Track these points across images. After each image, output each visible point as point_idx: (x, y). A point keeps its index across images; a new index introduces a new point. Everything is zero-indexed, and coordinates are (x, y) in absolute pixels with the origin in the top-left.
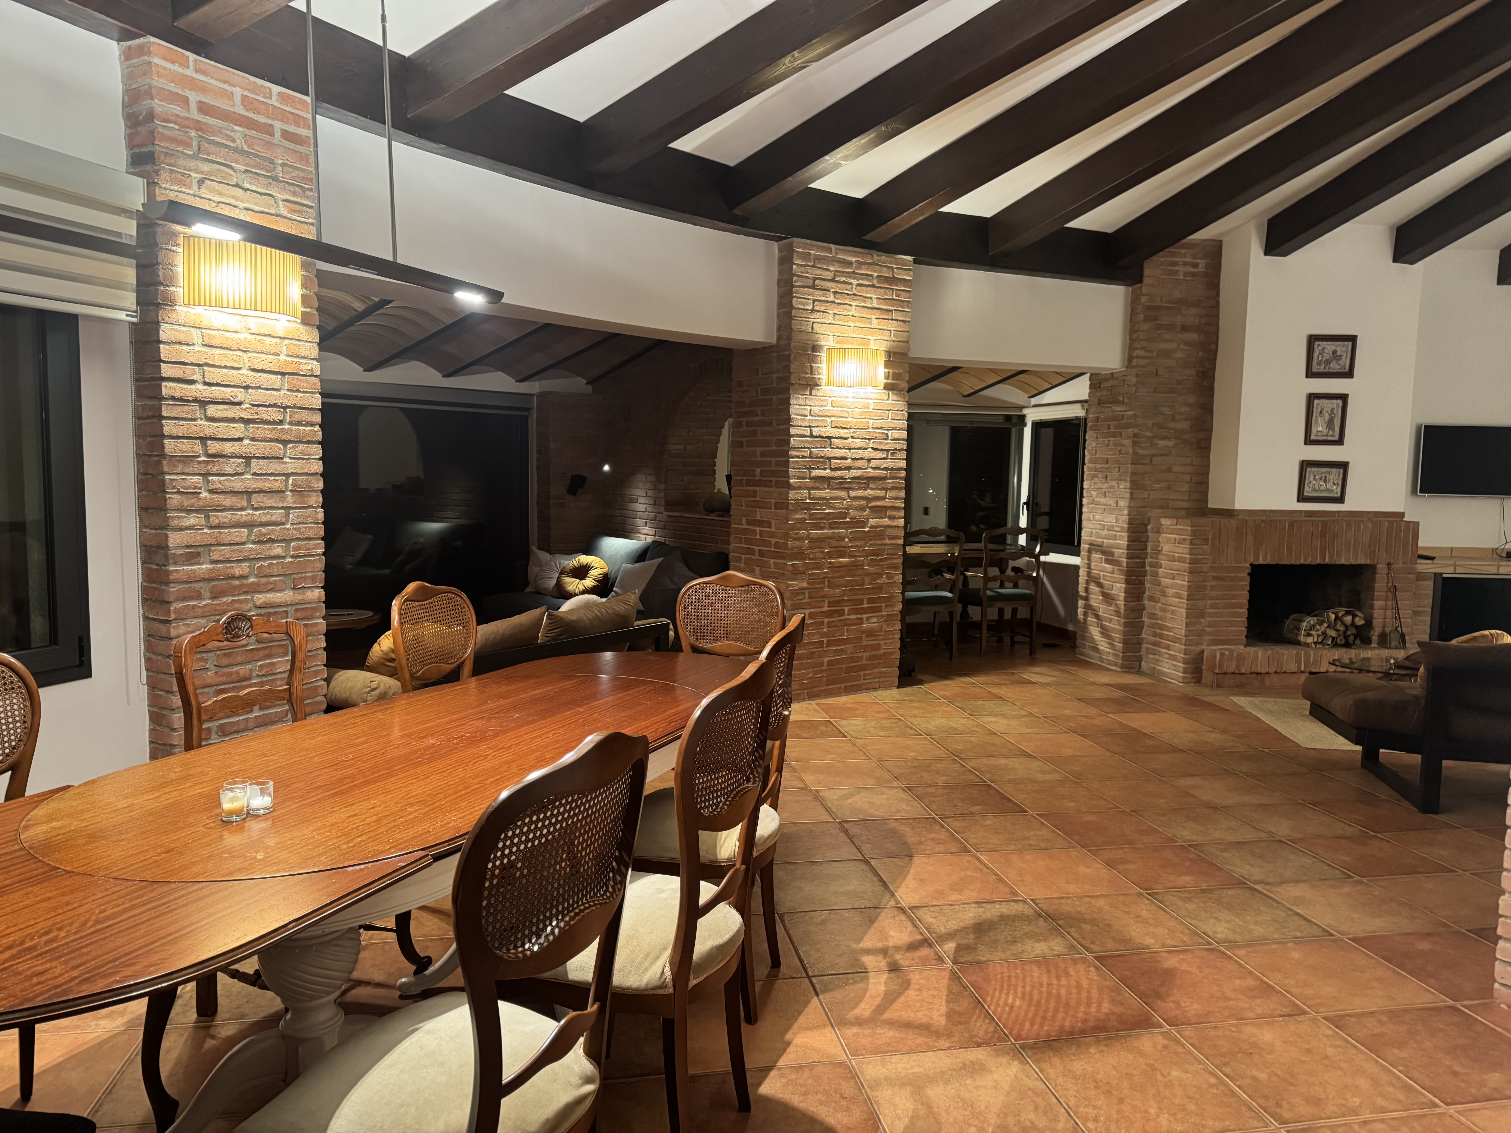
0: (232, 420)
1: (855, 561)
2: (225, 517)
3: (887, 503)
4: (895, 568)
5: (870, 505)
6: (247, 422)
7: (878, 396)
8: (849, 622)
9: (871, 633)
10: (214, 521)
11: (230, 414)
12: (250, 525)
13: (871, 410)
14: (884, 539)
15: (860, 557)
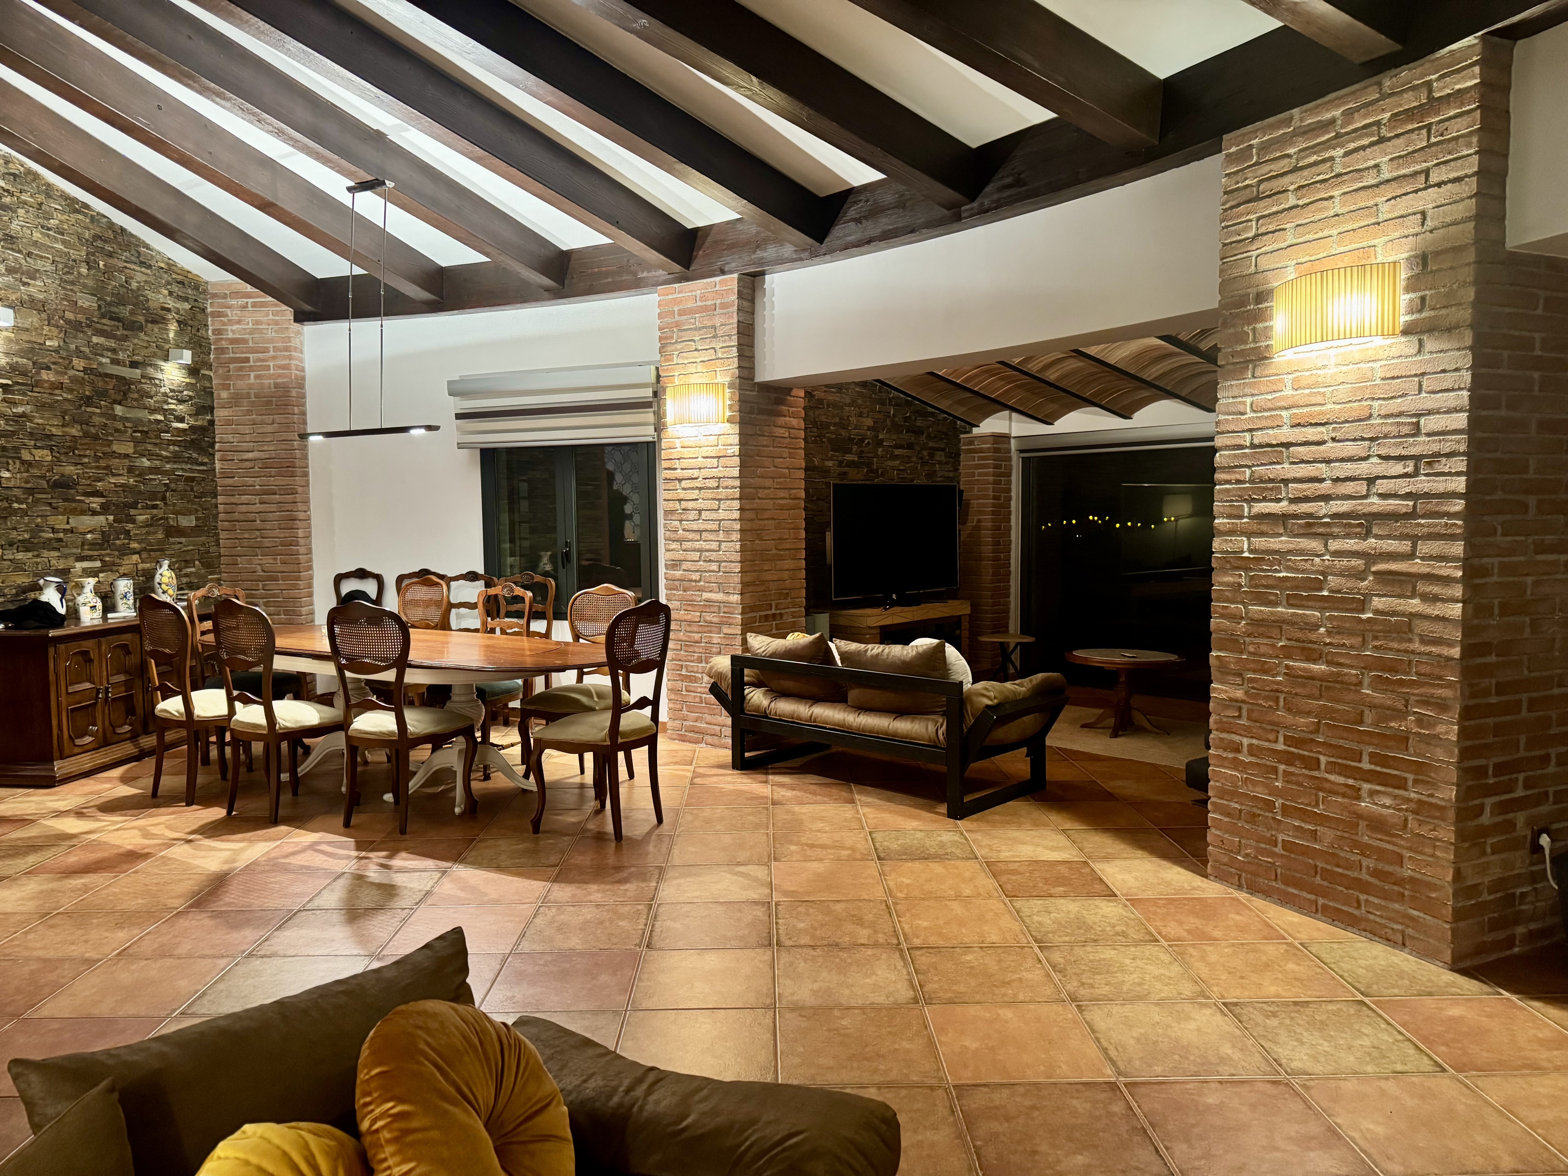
0: (692, 489)
1: (1339, 674)
2: (688, 545)
3: (1417, 566)
4: (1442, 706)
5: (1373, 569)
6: (700, 489)
7: (1395, 352)
8: (1327, 785)
9: (1377, 824)
10: (684, 547)
11: (691, 485)
12: (701, 551)
13: (1378, 382)
14: (1410, 641)
15: (1351, 667)
